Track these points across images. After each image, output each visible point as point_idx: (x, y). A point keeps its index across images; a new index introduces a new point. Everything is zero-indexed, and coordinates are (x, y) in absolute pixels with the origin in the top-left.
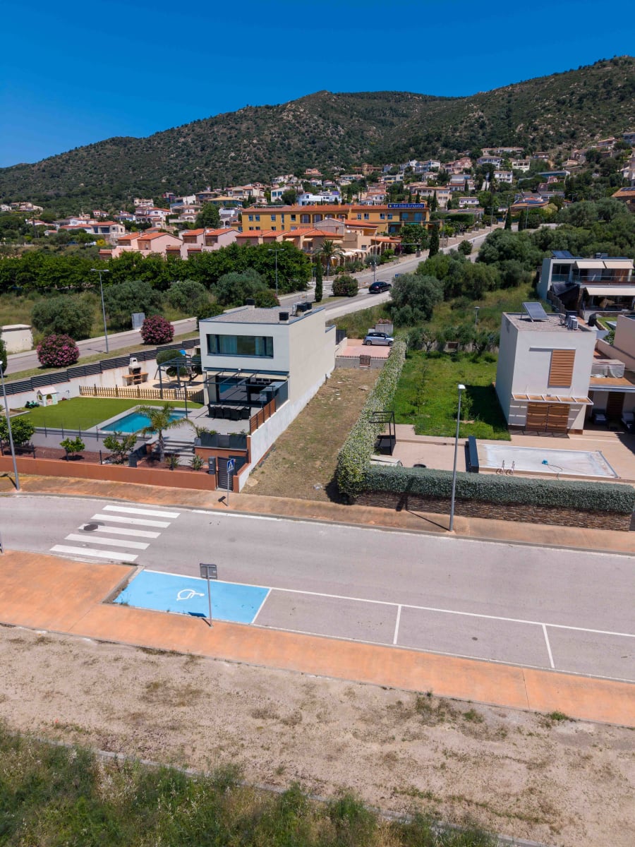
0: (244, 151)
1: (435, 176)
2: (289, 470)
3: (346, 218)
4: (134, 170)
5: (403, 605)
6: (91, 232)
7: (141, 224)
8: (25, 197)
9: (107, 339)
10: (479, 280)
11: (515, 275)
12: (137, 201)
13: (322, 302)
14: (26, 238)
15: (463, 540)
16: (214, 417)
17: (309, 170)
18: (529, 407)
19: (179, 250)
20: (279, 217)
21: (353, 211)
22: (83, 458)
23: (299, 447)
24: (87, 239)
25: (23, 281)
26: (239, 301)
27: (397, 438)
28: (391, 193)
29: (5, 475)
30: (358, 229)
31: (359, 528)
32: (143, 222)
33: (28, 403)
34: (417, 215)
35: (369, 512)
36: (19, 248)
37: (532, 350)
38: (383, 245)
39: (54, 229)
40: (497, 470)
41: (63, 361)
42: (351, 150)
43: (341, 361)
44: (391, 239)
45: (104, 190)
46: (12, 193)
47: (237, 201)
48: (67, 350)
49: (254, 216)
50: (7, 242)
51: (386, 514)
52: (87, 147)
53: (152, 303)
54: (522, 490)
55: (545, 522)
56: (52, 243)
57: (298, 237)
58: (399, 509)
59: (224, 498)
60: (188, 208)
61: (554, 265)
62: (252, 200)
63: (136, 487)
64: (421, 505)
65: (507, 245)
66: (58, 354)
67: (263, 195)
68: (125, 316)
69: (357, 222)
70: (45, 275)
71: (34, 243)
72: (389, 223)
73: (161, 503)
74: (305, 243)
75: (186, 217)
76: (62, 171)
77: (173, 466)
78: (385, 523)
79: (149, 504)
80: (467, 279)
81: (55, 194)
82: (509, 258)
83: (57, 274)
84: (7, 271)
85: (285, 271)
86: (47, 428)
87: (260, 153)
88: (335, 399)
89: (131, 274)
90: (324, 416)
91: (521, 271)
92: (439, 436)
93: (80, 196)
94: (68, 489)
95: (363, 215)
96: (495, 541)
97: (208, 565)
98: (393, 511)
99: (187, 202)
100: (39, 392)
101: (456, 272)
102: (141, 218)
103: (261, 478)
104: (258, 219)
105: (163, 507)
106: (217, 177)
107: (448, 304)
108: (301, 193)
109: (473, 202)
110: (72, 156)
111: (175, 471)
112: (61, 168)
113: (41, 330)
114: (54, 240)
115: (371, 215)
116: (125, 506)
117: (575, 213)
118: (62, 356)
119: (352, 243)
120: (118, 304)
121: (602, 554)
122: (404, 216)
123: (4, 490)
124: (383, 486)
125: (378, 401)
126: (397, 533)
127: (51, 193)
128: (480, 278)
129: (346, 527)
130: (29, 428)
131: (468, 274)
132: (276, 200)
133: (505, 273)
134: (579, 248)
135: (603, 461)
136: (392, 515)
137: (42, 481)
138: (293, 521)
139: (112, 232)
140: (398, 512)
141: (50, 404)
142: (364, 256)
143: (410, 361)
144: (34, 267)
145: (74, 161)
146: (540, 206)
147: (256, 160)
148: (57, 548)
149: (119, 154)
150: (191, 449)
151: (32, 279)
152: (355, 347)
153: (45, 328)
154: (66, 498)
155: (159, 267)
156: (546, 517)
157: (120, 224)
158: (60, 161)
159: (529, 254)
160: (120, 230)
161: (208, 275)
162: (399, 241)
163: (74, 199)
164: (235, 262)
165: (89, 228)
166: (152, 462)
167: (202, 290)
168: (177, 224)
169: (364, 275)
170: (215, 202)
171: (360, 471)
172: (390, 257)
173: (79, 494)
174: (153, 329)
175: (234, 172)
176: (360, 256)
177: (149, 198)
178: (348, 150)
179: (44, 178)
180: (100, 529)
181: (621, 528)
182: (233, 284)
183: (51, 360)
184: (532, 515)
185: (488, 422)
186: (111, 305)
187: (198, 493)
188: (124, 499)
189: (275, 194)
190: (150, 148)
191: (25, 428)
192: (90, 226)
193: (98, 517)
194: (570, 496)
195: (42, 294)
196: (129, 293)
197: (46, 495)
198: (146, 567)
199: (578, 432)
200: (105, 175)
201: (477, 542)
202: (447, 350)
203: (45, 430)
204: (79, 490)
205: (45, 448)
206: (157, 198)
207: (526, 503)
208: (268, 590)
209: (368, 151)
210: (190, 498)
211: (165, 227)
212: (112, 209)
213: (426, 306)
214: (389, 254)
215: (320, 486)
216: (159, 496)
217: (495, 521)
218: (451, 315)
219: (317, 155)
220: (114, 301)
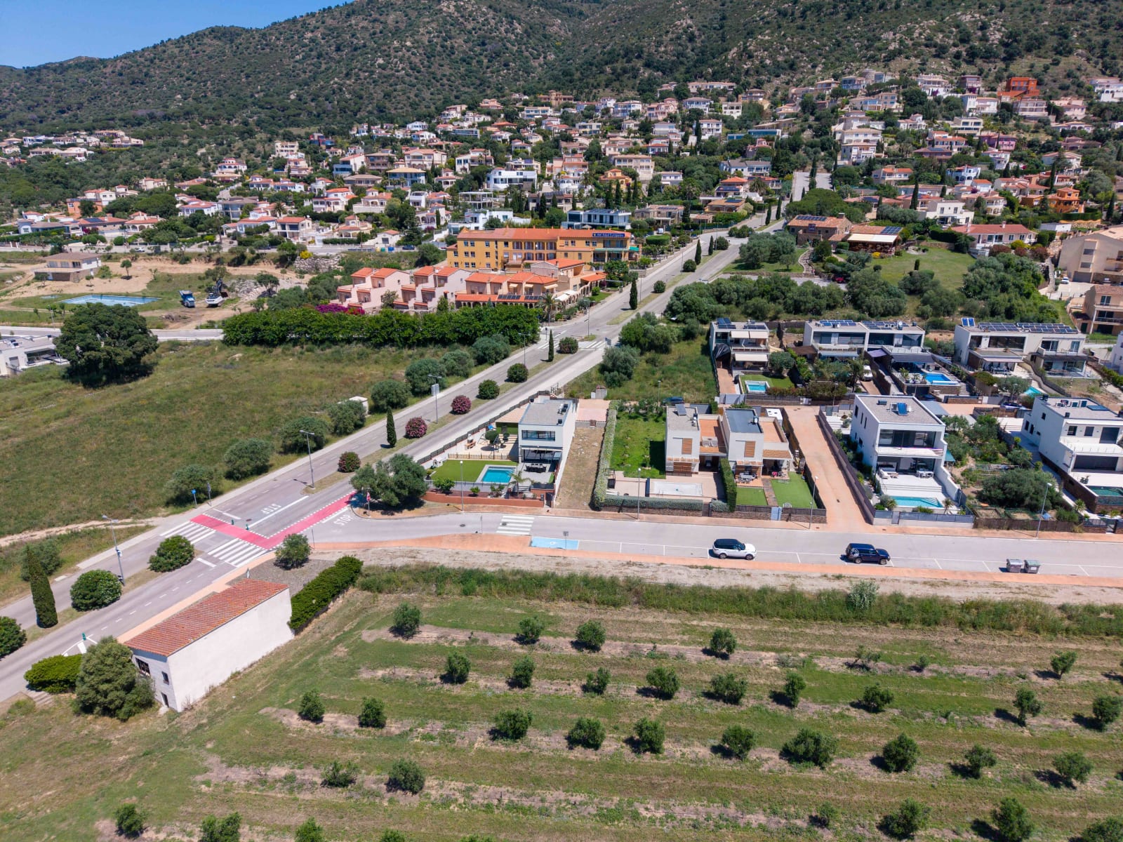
0: (395, 57)
1: (636, 125)
4: (248, 76)
10: (666, 337)
11: (693, 329)
15: (642, 522)
17: (486, 100)
18: (674, 463)
20: (492, 244)
22: (481, 495)
27: (616, 479)
31: (604, 520)
35: (608, 514)
38: (591, 283)
40: (657, 495)
42: (531, 54)
44: (597, 273)
52: (178, 41)
54: (665, 502)
55: (672, 515)
59: (550, 510)
64: (626, 510)
67: (446, 162)
68: (427, 390)
73: (525, 513)
74: (526, 289)
76: (146, 75)
78: (614, 518)
79: (520, 514)
82: (690, 312)
87: (416, 60)
88: (580, 453)
91: (697, 325)
92: (634, 477)
96: (653, 522)
103: (561, 501)
104: (473, 245)
105: (527, 515)
106: (363, 93)
110: (157, 53)
111: (525, 500)
112: (145, 70)
115: (577, 242)
116: (512, 515)
119: (564, 285)
123: (456, 511)
124: (612, 504)
126: (619, 521)
128: (667, 335)
129: (599, 520)
136: (616, 514)
137: (468, 507)
138: (577, 518)
140: (619, 513)
141: (440, 465)
142: (577, 298)
143: (620, 421)
145: (162, 60)
147: (411, 69)
149: (224, 54)
150: (530, 490)
152: (585, 410)
154: (484, 513)
158: (142, 60)
166: (516, 496)
170: (397, 177)
171: (602, 496)
175: (385, 85)
176: (573, 299)
178: (527, 54)
179: (122, 84)
180: (509, 524)
184: (668, 512)
185: (657, 469)
187: (538, 509)
188: (509, 513)
189: (460, 162)
190: (267, 45)
193: (504, 520)
198: (534, 536)
199: (696, 473)
200: (209, 83)
201: (647, 523)
204: (487, 509)
205: (460, 492)
209: (553, 56)
210: (534, 511)
213: (628, 370)
215: (586, 504)
216: (522, 510)
217: (655, 515)
218: (646, 370)
219: (489, 61)
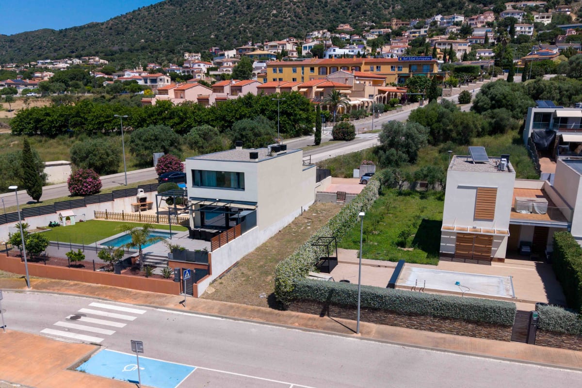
0: (285, 9)
1: (457, 30)
2: (244, 283)
3: (360, 70)
4: (187, 27)
5: (295, 385)
6: (141, 83)
7: (185, 75)
8: (93, 52)
9: (126, 175)
10: (466, 127)
11: (503, 123)
12: (187, 55)
13: (321, 145)
14: (87, 88)
15: (366, 341)
16: (193, 238)
17: (342, 25)
18: (458, 237)
19: (208, 99)
20: (299, 70)
21: (366, 64)
22: (84, 267)
23: (259, 265)
24: (136, 89)
25: (75, 126)
26: (249, 143)
27: (339, 260)
28: (413, 46)
29: (23, 277)
30: (367, 80)
31: (284, 328)
32: (186, 74)
33: (51, 222)
34: (425, 67)
35: (297, 317)
36: (81, 96)
37: (459, 187)
38: (389, 94)
39: (111, 80)
40: (412, 288)
41: (87, 191)
42: (383, 6)
43: (320, 196)
44: (398, 89)
45: (160, 45)
46: (84, 48)
47: (272, 55)
48: (91, 182)
49: (278, 69)
50: (72, 91)
51: (310, 319)
52: (149, 7)
53: (172, 144)
54: (420, 302)
55: (440, 331)
56: (108, 93)
57: (310, 88)
58: (322, 315)
59: (184, 301)
60: (227, 62)
61: (535, 113)
62: (284, 54)
63: (119, 290)
64: (339, 312)
65: (499, 95)
66: (83, 185)
67: (295, 49)
68: (148, 155)
69: (369, 74)
70: (92, 120)
71: (93, 93)
72: (398, 74)
73: (135, 303)
74: (317, 93)
75: (225, 70)
76: (126, 29)
77: (148, 274)
78: (306, 325)
79: (125, 303)
80: (456, 126)
81: (119, 49)
82: (499, 107)
83: (102, 119)
84: (62, 117)
85: (292, 118)
86: (59, 242)
87: (299, 11)
88: (306, 228)
89: (161, 119)
90: (290, 241)
91: (508, 120)
92: (377, 259)
93: (140, 51)
94: (67, 289)
95: (375, 67)
96: (392, 343)
97: (137, 341)
98: (317, 316)
99: (228, 55)
100: (60, 214)
101: (444, 120)
102: (186, 70)
103: (218, 288)
104: (281, 71)
105: (135, 306)
106: (259, 32)
107: (436, 149)
108: (329, 47)
109: (489, 54)
110: (134, 16)
111: (149, 278)
112: (126, 26)
113: (78, 166)
114: (110, 90)
115: (382, 67)
116: (106, 303)
117: (574, 64)
118: (87, 187)
119: (360, 93)
120: (143, 145)
121: (479, 358)
122: (414, 68)
123: (19, 288)
124: (309, 296)
125: (328, 229)
126: (313, 333)
127: (116, 48)
128: (468, 125)
129: (274, 327)
130: (44, 241)
131: (456, 121)
132: (306, 54)
133: (493, 121)
134: (570, 97)
135: (510, 284)
136: (314, 319)
137: (49, 283)
138: (234, 321)
139: (159, 83)
140: (321, 318)
141: (69, 224)
142: (370, 104)
143: (383, 197)
144: (84, 113)
145: (136, 20)
146: (550, 58)
147: (295, 16)
148: (46, 331)
149: (175, 13)
150: (166, 262)
151: (82, 124)
152: (338, 185)
153: (81, 164)
154: (63, 296)
155: (185, 114)
156: (441, 327)
157: (167, 76)
158: (125, 20)
159: (519, 104)
160: (166, 81)
161: (226, 121)
162: (405, 91)
163: (135, 53)
164: (250, 110)
165: (141, 80)
166: (135, 271)
167: (216, 134)
168: (216, 75)
169: (367, 122)
170: (252, 56)
171: (290, 282)
172: (396, 105)
173: (74, 293)
174: (165, 166)
175: (276, 27)
176: (366, 104)
177: (197, 52)
178: (380, 6)
179: (111, 35)
180: (83, 319)
181: (504, 338)
182: (244, 129)
183: (78, 190)
184: (430, 324)
185: (423, 249)
186: (137, 145)
187: (166, 296)
188: (107, 298)
189: (305, 48)
190: (202, 7)
191: (40, 241)
192: (141, 78)
193: (83, 310)
194: (460, 309)
195: (89, 136)
196: (152, 135)
197: (48, 293)
198: (107, 347)
199: (501, 260)
200: (163, 32)
201: (377, 343)
202: (418, 188)
203: (58, 244)
204: (75, 290)
205: (57, 258)
206: (205, 52)
207: (425, 314)
208: (194, 368)
209: (399, 7)
210: (157, 300)
211: (204, 79)
212: (166, 62)
213: (410, 150)
214: (394, 103)
215: (264, 295)
216: (135, 297)
217: (398, 329)
218: (436, 158)
219: (352, 11)
220: (140, 142)
